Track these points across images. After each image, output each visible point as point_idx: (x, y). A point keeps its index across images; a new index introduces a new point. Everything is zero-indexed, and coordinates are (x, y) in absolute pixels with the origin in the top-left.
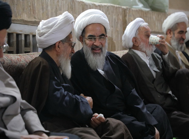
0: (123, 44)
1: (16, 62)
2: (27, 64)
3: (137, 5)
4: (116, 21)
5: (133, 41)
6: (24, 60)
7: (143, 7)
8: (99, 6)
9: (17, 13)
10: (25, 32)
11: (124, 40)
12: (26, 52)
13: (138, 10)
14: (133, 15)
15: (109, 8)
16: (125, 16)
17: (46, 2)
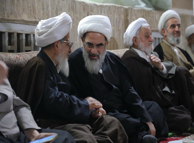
0: (124, 41)
1: (15, 61)
2: (26, 63)
3: (139, 4)
4: (118, 20)
5: (133, 40)
6: (23, 59)
7: (145, 6)
8: (100, 6)
9: (17, 14)
10: (26, 32)
11: (126, 38)
12: (26, 51)
13: (140, 9)
14: (135, 15)
15: (111, 8)
16: (127, 15)
17: (46, 3)
